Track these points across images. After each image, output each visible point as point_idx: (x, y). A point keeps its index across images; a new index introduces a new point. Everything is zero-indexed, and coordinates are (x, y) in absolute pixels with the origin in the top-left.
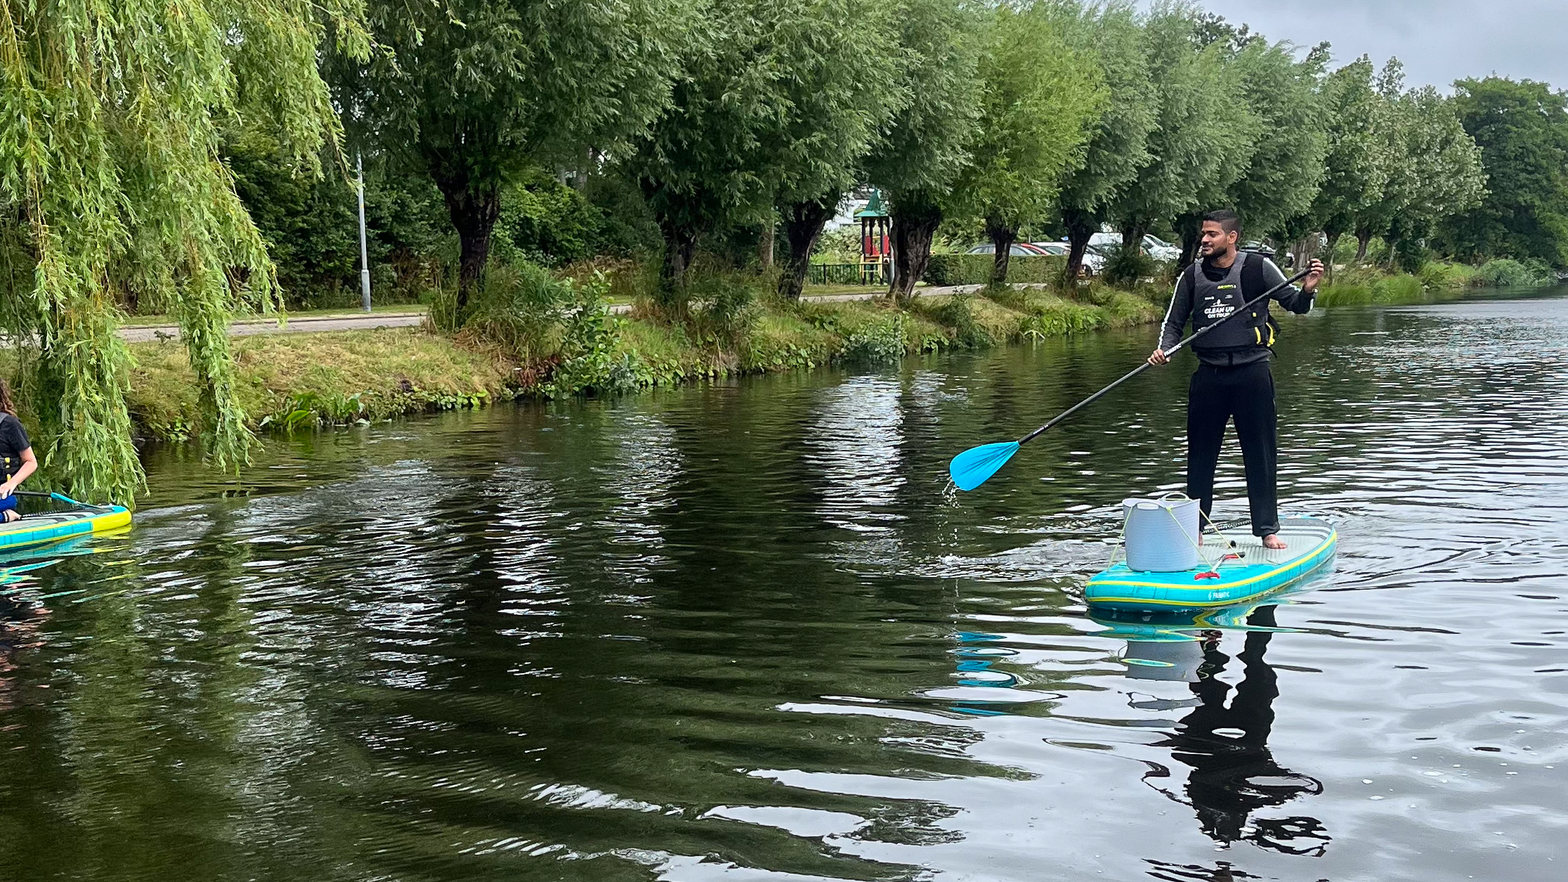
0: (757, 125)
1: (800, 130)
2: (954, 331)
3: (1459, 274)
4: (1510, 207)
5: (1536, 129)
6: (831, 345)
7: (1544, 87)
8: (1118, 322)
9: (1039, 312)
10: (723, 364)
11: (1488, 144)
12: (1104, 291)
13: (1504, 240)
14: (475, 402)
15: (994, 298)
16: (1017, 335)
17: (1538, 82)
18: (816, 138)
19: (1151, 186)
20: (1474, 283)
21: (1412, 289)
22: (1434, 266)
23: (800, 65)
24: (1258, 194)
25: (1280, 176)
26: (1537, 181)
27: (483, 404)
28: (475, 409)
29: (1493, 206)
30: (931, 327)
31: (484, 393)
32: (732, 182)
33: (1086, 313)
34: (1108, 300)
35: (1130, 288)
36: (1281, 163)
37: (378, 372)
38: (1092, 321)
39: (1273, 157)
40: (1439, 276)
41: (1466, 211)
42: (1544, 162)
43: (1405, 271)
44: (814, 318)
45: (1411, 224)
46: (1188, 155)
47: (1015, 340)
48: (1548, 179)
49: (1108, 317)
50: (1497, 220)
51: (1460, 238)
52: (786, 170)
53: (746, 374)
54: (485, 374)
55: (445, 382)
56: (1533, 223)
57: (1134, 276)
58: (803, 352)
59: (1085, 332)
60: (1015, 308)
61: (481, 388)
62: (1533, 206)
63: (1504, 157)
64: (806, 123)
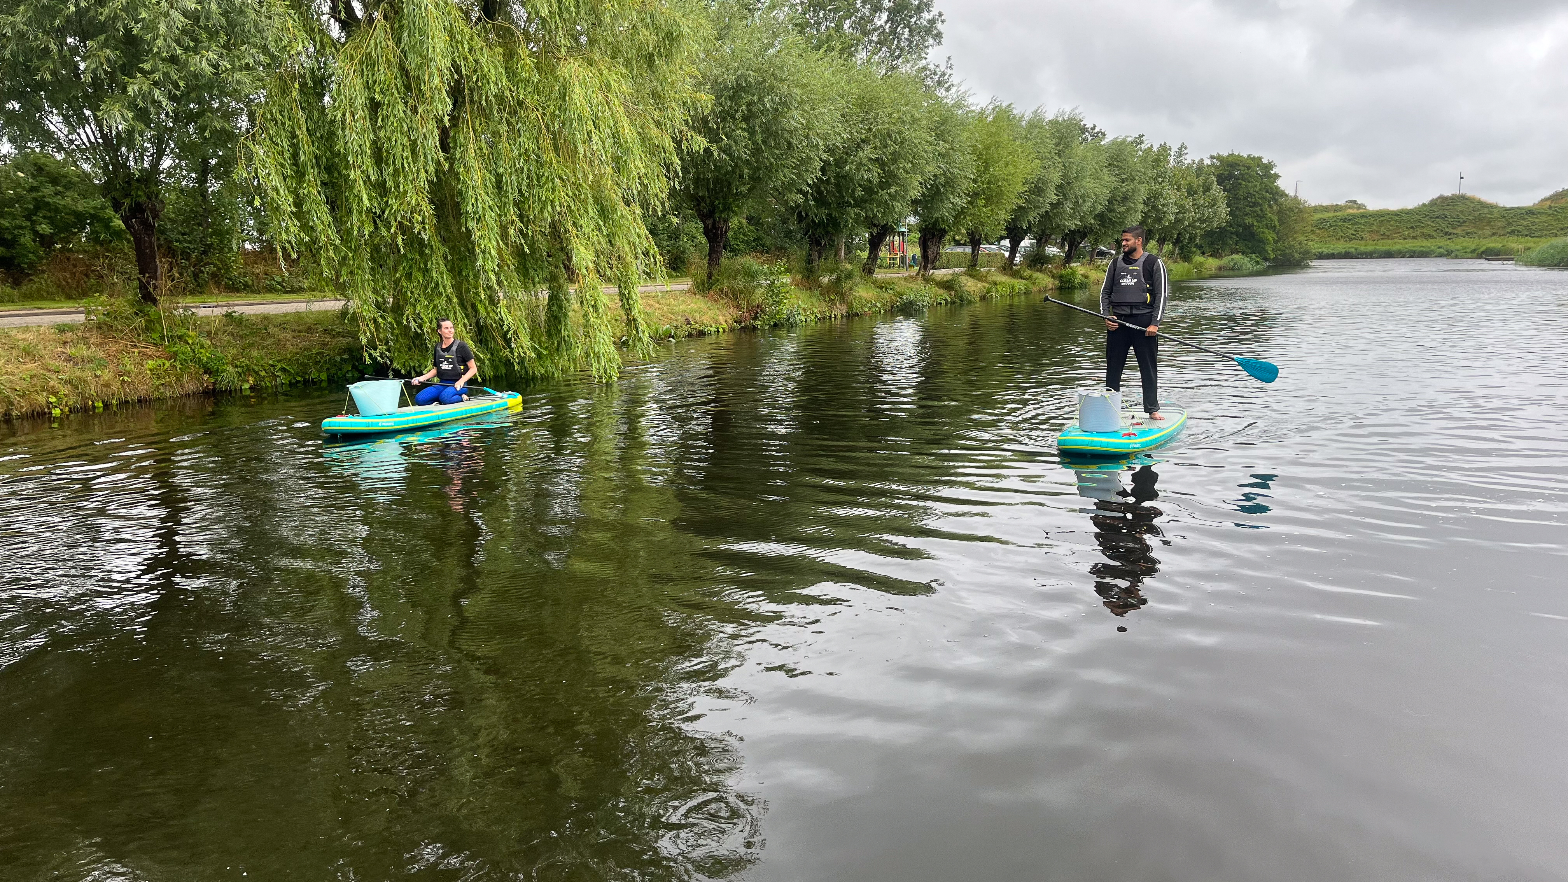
0: (862, 183)
1: (884, 185)
2: (953, 293)
3: (1212, 263)
4: (1240, 226)
5: (1255, 183)
6: (892, 300)
7: (1260, 159)
8: (1035, 289)
9: (996, 284)
10: (840, 310)
11: (1229, 191)
12: (1027, 273)
13: (1236, 244)
14: (721, 330)
15: (971, 276)
16: (984, 296)
17: (1256, 156)
18: (893, 190)
19: (1056, 215)
20: (1220, 268)
21: (1188, 271)
22: (1198, 258)
23: (885, 150)
24: (1110, 219)
25: (1123, 209)
26: (1255, 212)
27: (724, 331)
28: (720, 334)
29: (1231, 226)
30: (941, 291)
31: (725, 326)
32: (848, 214)
33: (1019, 284)
34: (1030, 277)
35: (1041, 271)
36: (1123, 202)
37: (673, 314)
38: (1023, 288)
39: (1119, 199)
40: (1201, 265)
41: (1217, 228)
42: (1260, 201)
43: (1184, 262)
44: (882, 286)
45: (1188, 236)
46: (1076, 198)
47: (983, 298)
48: (1261, 210)
49: (1030, 286)
50: (1232, 233)
51: (1213, 244)
52: (877, 207)
53: (851, 316)
54: (724, 316)
55: (706, 319)
56: (1253, 235)
57: (1042, 264)
58: (879, 305)
59: (1019, 295)
60: (982, 281)
61: (724, 323)
62: (1253, 225)
63: (1237, 199)
64: (887, 181)
